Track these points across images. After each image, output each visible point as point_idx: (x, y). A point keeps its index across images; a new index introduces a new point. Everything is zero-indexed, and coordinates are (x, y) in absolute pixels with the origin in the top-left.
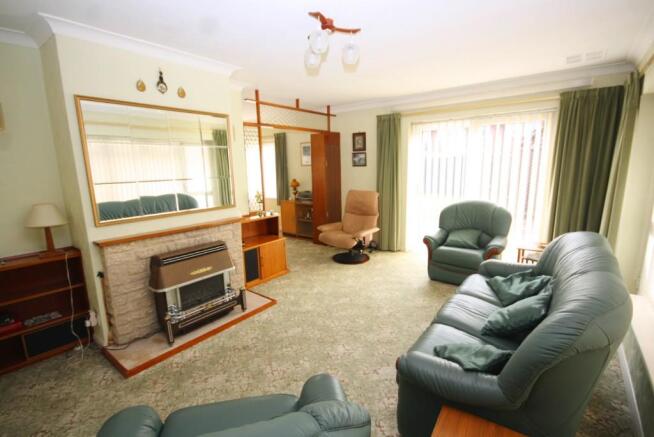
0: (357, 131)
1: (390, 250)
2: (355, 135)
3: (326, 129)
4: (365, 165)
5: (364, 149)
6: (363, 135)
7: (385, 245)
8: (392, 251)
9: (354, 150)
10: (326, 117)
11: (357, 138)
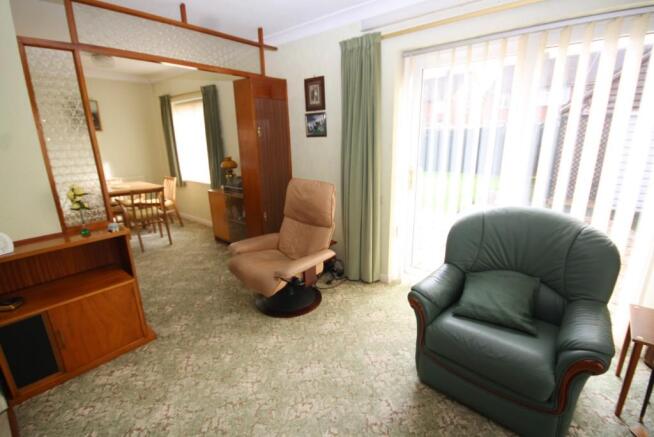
0: (310, 76)
1: (362, 280)
2: (308, 82)
3: (257, 70)
4: (324, 134)
5: (323, 106)
6: (320, 81)
7: (353, 273)
8: (366, 283)
9: (308, 109)
10: (256, 50)
11: (311, 88)
